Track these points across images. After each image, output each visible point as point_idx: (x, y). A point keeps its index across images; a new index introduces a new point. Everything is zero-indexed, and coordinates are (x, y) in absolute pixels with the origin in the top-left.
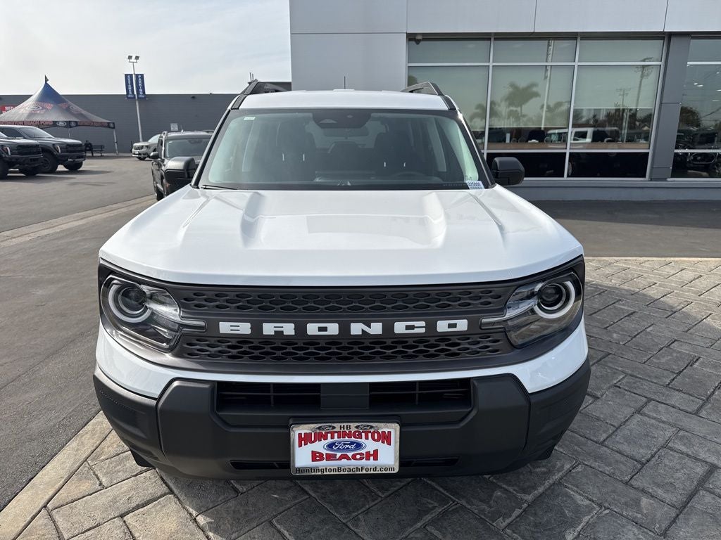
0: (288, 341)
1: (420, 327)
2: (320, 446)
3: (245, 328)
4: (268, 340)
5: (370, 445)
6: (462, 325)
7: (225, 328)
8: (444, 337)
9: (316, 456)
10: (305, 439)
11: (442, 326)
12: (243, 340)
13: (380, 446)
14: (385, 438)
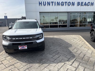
0: (18, 40)
1: (28, 38)
2: (21, 47)
3: (15, 39)
4: (16, 40)
5: (25, 47)
6: (32, 38)
7: (13, 39)
8: (30, 39)
9: (21, 48)
10: (20, 47)
11: (30, 38)
12: (14, 40)
13: (26, 47)
14: (26, 46)
